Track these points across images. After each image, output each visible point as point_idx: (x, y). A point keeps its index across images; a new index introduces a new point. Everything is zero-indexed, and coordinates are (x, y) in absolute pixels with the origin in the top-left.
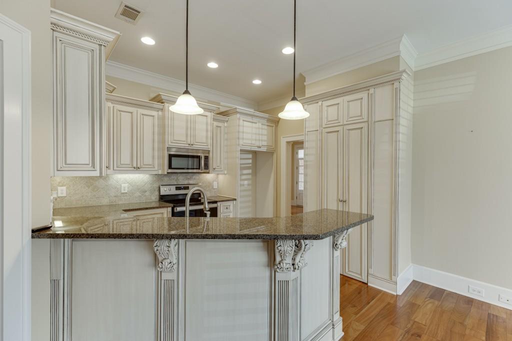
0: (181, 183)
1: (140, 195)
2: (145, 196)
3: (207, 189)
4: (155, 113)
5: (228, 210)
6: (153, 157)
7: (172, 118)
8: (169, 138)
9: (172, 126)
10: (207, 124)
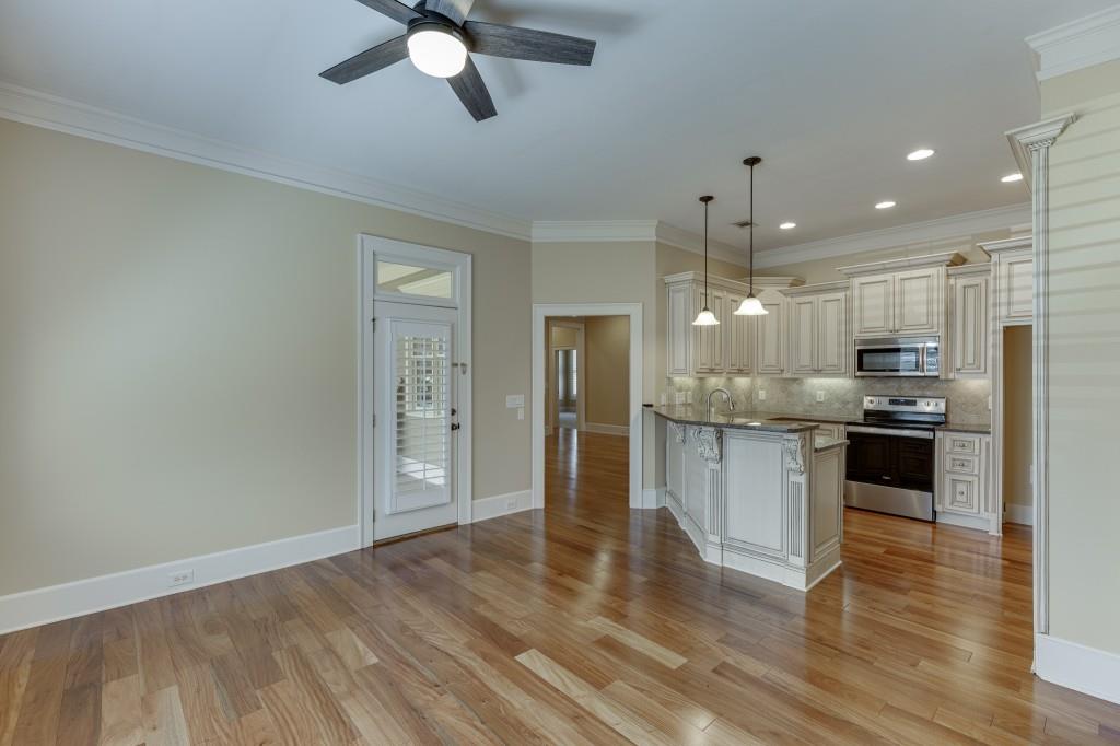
0: (907, 395)
1: (841, 407)
2: (848, 409)
3: (970, 409)
4: (841, 295)
5: (967, 450)
6: (839, 356)
7: (861, 298)
8: (856, 326)
9: (861, 309)
10: (930, 289)
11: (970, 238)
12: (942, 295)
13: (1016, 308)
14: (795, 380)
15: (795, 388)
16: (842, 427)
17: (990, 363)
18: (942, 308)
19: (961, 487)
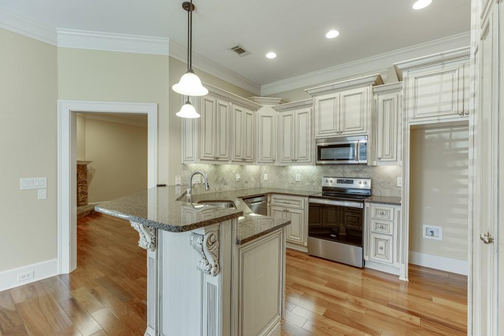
0: (348, 176)
1: (309, 184)
2: (313, 186)
3: (386, 186)
4: (308, 109)
5: (385, 217)
6: (307, 150)
7: (320, 109)
8: (317, 130)
9: (320, 117)
10: (362, 103)
11: (386, 70)
12: (369, 106)
13: (419, 111)
14: (284, 167)
15: (284, 172)
16: (307, 199)
17: (399, 154)
18: (369, 115)
19: (381, 244)
